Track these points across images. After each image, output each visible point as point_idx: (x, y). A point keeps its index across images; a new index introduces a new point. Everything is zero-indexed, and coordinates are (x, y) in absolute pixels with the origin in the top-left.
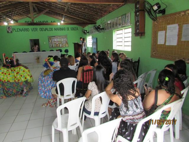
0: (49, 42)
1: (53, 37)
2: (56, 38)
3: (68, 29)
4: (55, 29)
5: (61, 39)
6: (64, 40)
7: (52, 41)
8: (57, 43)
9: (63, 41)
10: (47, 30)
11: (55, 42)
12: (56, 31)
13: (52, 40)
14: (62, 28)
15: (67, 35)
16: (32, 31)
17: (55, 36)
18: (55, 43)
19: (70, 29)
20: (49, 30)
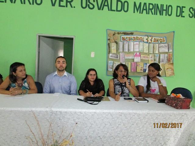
0: (109, 52)
1: (125, 34)
2: (135, 39)
3: (182, 12)
4: (135, 3)
5: (151, 45)
6: (162, 50)
7: (121, 50)
8: (137, 59)
9: (160, 53)
10: (106, 8)
11: (129, 52)
12: (137, 14)
13: (121, 44)
14: (162, 6)
15: (174, 32)
16: (53, 5)
17: (132, 34)
18: (131, 57)
19: (186, 12)
20: (114, 8)
